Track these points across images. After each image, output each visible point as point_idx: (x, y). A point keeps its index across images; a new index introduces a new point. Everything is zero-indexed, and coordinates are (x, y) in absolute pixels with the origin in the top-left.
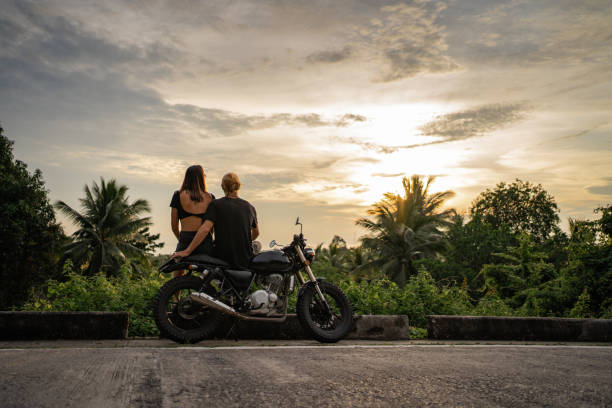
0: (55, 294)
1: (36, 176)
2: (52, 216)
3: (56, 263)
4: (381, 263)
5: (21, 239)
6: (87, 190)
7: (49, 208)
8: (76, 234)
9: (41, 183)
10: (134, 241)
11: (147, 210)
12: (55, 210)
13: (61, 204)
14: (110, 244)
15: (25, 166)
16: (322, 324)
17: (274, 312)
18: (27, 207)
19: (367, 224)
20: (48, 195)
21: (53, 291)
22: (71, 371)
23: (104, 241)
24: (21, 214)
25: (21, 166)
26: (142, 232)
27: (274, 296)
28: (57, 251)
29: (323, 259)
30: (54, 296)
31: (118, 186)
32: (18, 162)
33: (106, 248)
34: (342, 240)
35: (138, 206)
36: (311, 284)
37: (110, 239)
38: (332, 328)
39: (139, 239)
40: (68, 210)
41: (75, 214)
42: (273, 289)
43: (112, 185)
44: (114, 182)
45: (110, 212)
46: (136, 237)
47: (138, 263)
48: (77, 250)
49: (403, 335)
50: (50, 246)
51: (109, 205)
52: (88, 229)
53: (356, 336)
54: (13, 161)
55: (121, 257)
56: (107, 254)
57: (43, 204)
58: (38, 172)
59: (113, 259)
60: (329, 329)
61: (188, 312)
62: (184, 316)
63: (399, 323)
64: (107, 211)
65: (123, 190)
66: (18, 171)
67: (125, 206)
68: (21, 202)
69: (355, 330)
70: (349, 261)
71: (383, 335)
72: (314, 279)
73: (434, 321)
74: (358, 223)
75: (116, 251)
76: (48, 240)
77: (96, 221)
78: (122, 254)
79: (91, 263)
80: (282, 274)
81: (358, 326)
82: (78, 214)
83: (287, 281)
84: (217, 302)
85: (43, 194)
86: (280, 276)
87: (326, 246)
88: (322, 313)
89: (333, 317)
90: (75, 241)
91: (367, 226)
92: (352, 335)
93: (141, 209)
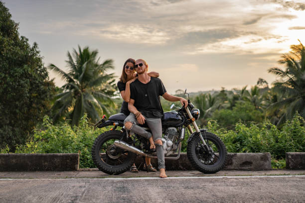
0: (39, 138)
1: (34, 47)
2: (46, 75)
3: (51, 108)
4: (290, 101)
5: (27, 92)
6: (69, 55)
7: (44, 69)
8: (64, 87)
9: (38, 52)
10: (105, 89)
11: (112, 67)
12: (48, 70)
13: (52, 66)
14: (87, 93)
15: (27, 40)
16: (206, 160)
17: (171, 153)
18: (30, 69)
19: (277, 72)
20: (43, 61)
21: (38, 137)
22: (31, 196)
23: (83, 91)
24: (26, 75)
25: (24, 40)
26: (110, 83)
27: (170, 143)
28: (51, 100)
29: (246, 98)
30: (38, 140)
31: (91, 51)
32: (23, 37)
33: (84, 96)
34: (265, 82)
35: (106, 65)
36: (197, 134)
37: (87, 90)
38: (212, 163)
39: (109, 88)
40: (57, 70)
41: (62, 72)
42: (170, 138)
43: (86, 50)
44: (88, 48)
45: (86, 70)
46: (107, 86)
47: (108, 106)
48: (65, 98)
49: (267, 167)
50: (46, 96)
51: (84, 65)
52: (71, 83)
53: (232, 168)
54: (20, 37)
55: (95, 103)
56: (85, 101)
57: (40, 67)
58: (35, 44)
59: (90, 104)
60: (210, 164)
61: (114, 154)
62: (111, 157)
63: (264, 158)
64: (83, 70)
65: (95, 53)
66: (22, 44)
67: (96, 65)
68: (25, 66)
69: (231, 164)
70: (267, 99)
71: (252, 167)
72: (199, 131)
73: (290, 157)
74: (270, 71)
75: (91, 98)
76: (44, 92)
77: (76, 77)
78: (95, 100)
79: (74, 108)
80: (176, 127)
81: (234, 161)
82: (64, 73)
83: (179, 132)
84: (131, 147)
85: (39, 60)
86: (175, 129)
87: (249, 89)
88: (204, 153)
89: (213, 156)
90: (64, 92)
91: (277, 73)
92: (229, 167)
93: (108, 67)
